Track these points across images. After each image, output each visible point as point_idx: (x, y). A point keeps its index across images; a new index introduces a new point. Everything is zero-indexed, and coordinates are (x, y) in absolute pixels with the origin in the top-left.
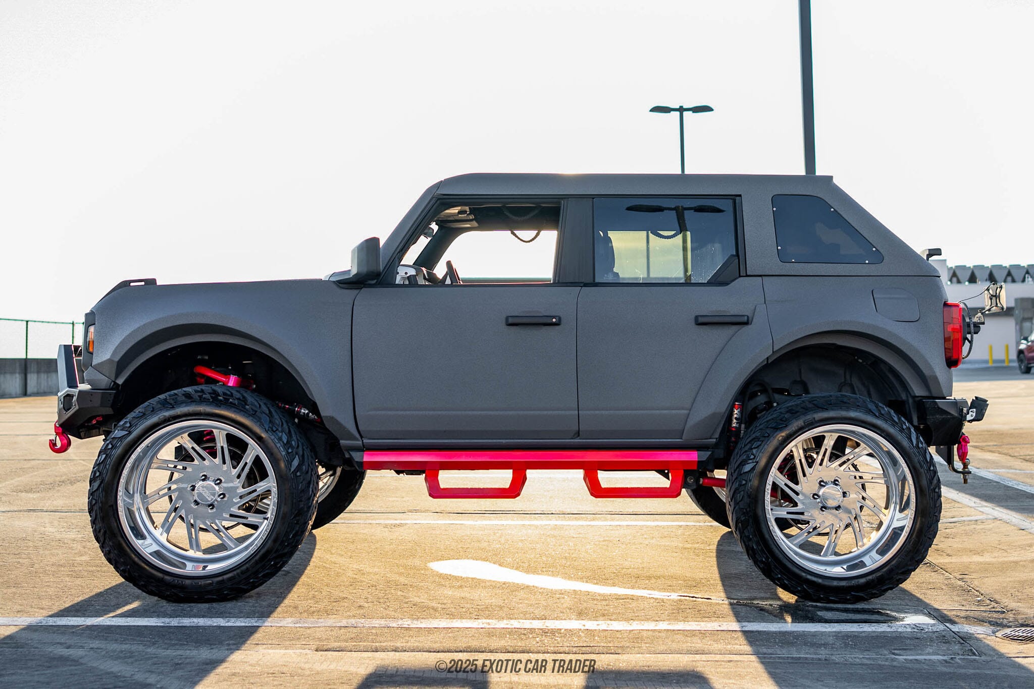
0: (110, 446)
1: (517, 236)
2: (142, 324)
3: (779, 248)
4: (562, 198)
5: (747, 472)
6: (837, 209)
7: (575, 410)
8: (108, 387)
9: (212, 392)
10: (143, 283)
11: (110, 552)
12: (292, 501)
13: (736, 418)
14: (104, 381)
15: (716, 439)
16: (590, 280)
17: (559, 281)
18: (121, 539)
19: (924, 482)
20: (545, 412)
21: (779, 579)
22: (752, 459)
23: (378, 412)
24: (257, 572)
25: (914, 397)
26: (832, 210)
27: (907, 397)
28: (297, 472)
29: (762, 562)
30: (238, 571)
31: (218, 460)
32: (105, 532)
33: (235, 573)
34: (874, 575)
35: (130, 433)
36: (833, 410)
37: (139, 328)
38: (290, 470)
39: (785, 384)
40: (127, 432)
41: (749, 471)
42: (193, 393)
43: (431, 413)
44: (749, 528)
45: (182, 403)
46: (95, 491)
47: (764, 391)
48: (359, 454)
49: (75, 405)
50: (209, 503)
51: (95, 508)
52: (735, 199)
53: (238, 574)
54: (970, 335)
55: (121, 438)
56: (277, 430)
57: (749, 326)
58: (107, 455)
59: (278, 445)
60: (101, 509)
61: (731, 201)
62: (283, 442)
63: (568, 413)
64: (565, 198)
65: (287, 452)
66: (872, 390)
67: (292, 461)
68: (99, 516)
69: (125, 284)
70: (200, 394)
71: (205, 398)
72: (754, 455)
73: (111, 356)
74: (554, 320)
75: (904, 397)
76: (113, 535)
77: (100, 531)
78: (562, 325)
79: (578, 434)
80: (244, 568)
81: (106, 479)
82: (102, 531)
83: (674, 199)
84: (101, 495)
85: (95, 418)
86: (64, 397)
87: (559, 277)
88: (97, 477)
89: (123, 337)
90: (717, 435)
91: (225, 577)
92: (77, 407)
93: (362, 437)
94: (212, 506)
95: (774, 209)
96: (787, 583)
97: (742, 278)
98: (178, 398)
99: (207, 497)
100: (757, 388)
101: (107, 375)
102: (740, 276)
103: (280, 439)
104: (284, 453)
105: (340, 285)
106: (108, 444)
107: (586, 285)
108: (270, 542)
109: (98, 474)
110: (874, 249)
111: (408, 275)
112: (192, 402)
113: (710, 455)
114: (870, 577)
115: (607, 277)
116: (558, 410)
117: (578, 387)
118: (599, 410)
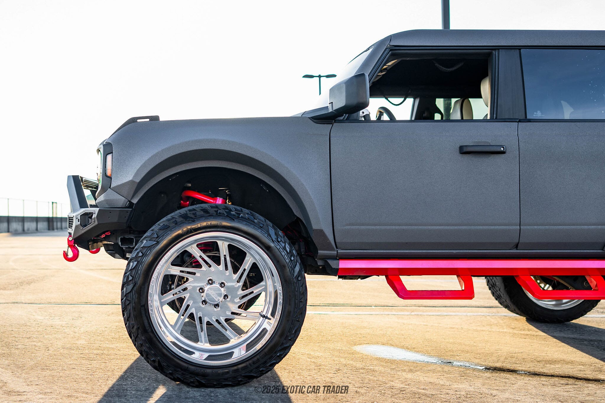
0: (140, 254)
1: (389, 101)
2: (160, 150)
4: (495, 49)
7: (518, 226)
8: (124, 206)
9: (225, 208)
10: (148, 120)
11: (142, 345)
12: (295, 302)
14: (120, 200)
16: (523, 117)
18: (152, 335)
20: (492, 227)
23: (352, 227)
24: (265, 362)
28: (298, 277)
30: (250, 362)
31: (222, 267)
32: (138, 328)
33: (248, 363)
35: (158, 243)
37: (158, 153)
38: (293, 275)
40: (155, 242)
42: (209, 208)
43: (397, 227)
45: (201, 217)
46: (128, 293)
48: (335, 262)
49: (94, 221)
50: (216, 303)
51: (129, 307)
53: (250, 364)
55: (150, 248)
56: (281, 241)
58: (138, 262)
59: (283, 254)
60: (134, 308)
62: (287, 251)
63: (512, 228)
65: (291, 259)
67: (295, 268)
68: (132, 315)
69: (133, 120)
70: (216, 209)
71: (220, 213)
73: (134, 177)
74: (502, 149)
76: (145, 331)
77: (133, 328)
78: (508, 153)
79: (517, 246)
80: (256, 358)
81: (139, 283)
82: (135, 327)
84: (134, 297)
85: (105, 233)
86: (81, 216)
88: (130, 280)
89: (143, 162)
91: (240, 366)
92: (96, 223)
93: (337, 248)
94: (217, 305)
98: (197, 213)
99: (215, 298)
101: (125, 195)
103: (284, 248)
104: (287, 261)
105: (315, 120)
106: (138, 253)
107: (520, 121)
108: (277, 337)
109: (130, 278)
111: (364, 114)
112: (209, 216)
115: (536, 115)
116: (502, 226)
117: (521, 206)
118: (537, 226)
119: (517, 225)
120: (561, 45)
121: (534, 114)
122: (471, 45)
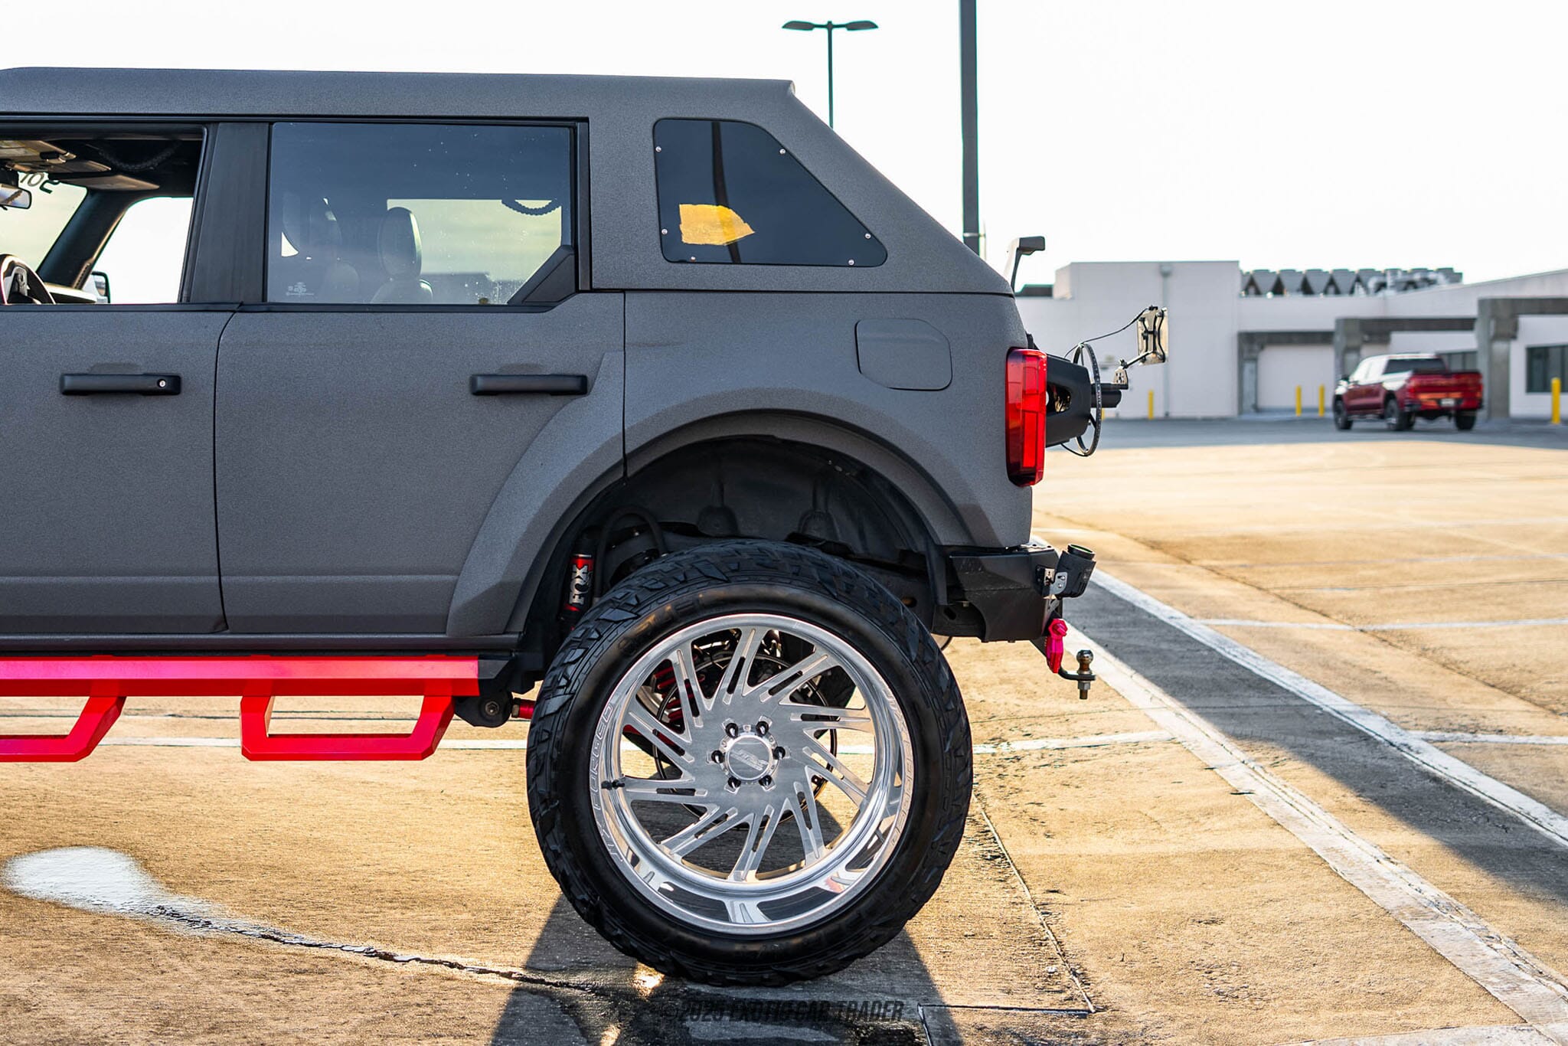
3: (665, 231)
4: (204, 123)
5: (551, 714)
6: (793, 152)
7: (215, 575)
13: (578, 587)
15: (520, 633)
16: (254, 299)
17: (188, 299)
19: (933, 735)
20: (148, 579)
21: (618, 938)
22: (562, 687)
25: (941, 548)
26: (782, 151)
27: (927, 547)
29: (583, 901)
34: (821, 932)
36: (739, 582)
39: (689, 515)
41: (557, 712)
44: (555, 831)
47: (644, 529)
52: (574, 126)
54: (1095, 409)
57: (585, 399)
61: (567, 130)
63: (203, 579)
64: (209, 122)
66: (868, 529)
72: (567, 678)
74: (163, 384)
75: (920, 546)
78: (183, 394)
79: (223, 623)
83: (446, 127)
87: (189, 291)
90: (519, 625)
95: (658, 149)
96: (636, 946)
97: (581, 295)
100: (631, 523)
102: (578, 291)
107: (243, 308)
110: (868, 236)
113: (504, 669)
114: (813, 935)
115: (293, 292)
116: (175, 575)
117: (219, 526)
118: (264, 575)
119: (211, 574)
120: (373, 113)
121: (287, 290)
122: (142, 112)
